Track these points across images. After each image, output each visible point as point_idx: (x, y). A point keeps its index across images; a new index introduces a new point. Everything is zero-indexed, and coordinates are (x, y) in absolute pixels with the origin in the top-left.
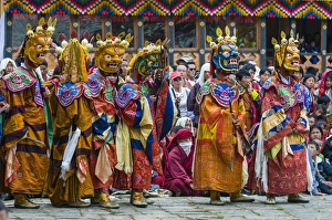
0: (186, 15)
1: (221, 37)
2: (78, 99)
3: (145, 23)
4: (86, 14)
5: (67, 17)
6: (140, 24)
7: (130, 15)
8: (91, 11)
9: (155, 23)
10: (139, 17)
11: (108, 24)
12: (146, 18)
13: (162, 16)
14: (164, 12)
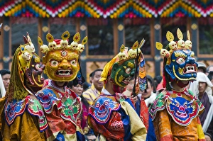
0: (174, 16)
1: (172, 42)
2: (21, 116)
3: (126, 27)
4: (57, 16)
5: (35, 21)
6: (121, 27)
7: (109, 17)
8: (63, 12)
9: (138, 26)
10: (120, 20)
11: (83, 28)
12: (128, 21)
13: (147, 19)
14: (149, 13)
